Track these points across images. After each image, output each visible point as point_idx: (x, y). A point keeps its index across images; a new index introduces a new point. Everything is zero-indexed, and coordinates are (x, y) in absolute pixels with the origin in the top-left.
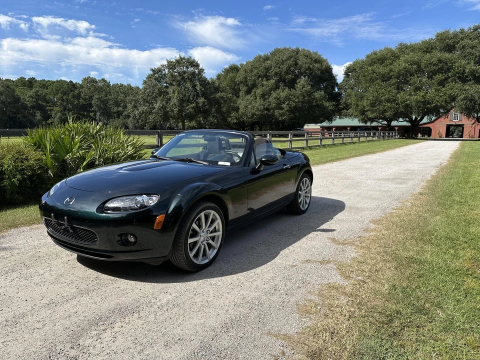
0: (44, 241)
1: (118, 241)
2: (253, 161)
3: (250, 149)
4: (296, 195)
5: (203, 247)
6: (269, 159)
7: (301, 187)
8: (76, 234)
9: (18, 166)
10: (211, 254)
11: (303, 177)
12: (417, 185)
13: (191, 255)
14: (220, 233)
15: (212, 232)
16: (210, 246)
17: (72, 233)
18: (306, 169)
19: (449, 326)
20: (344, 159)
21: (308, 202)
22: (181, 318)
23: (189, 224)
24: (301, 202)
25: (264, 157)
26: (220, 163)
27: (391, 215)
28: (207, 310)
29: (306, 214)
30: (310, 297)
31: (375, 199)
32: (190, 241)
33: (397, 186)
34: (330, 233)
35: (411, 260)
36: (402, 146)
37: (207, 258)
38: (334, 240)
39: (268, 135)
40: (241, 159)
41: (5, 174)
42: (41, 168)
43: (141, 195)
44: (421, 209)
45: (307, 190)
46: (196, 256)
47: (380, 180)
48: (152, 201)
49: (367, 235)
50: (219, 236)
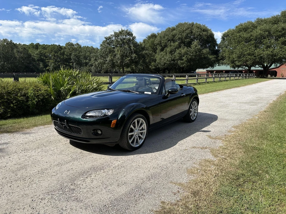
0: (52, 133)
1: (92, 133)
2: (164, 91)
3: (162, 84)
4: (189, 111)
5: (136, 138)
6: (173, 91)
7: (192, 107)
8: (71, 129)
9: (36, 94)
10: (141, 142)
11: (193, 101)
12: (263, 106)
13: (130, 142)
14: (145, 131)
15: (141, 130)
16: (140, 138)
17: (68, 129)
18: (195, 96)
19: (271, 182)
20: (220, 90)
21: (196, 115)
22: (126, 173)
23: (129, 125)
24: (191, 115)
25: (170, 89)
26: (145, 93)
27: (245, 123)
28: (139, 169)
29: (194, 122)
30: (194, 165)
31: (236, 114)
32: (130, 134)
33: (251, 107)
34: (208, 133)
35: (254, 148)
36: (257, 83)
37: (138, 144)
38: (210, 137)
39: (174, 76)
40: (157, 90)
41: (29, 98)
42: (47, 95)
43: (104, 109)
44: (264, 120)
45: (195, 108)
46: (133, 142)
47: (241, 103)
48: (110, 112)
49: (230, 134)
50: (145, 132)
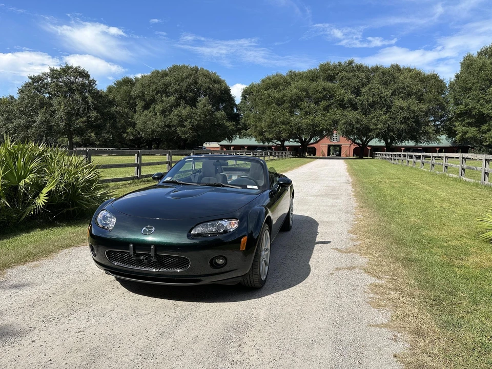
4: (289, 214)
10: (266, 270)
12: (349, 199)
13: (261, 272)
14: (269, 251)
15: (266, 250)
17: (154, 262)
21: (292, 219)
26: (249, 187)
27: (357, 226)
30: (369, 295)
31: (331, 213)
33: (335, 201)
34: (329, 244)
36: (303, 165)
37: (265, 275)
43: (221, 219)
45: (292, 208)
49: (357, 243)
